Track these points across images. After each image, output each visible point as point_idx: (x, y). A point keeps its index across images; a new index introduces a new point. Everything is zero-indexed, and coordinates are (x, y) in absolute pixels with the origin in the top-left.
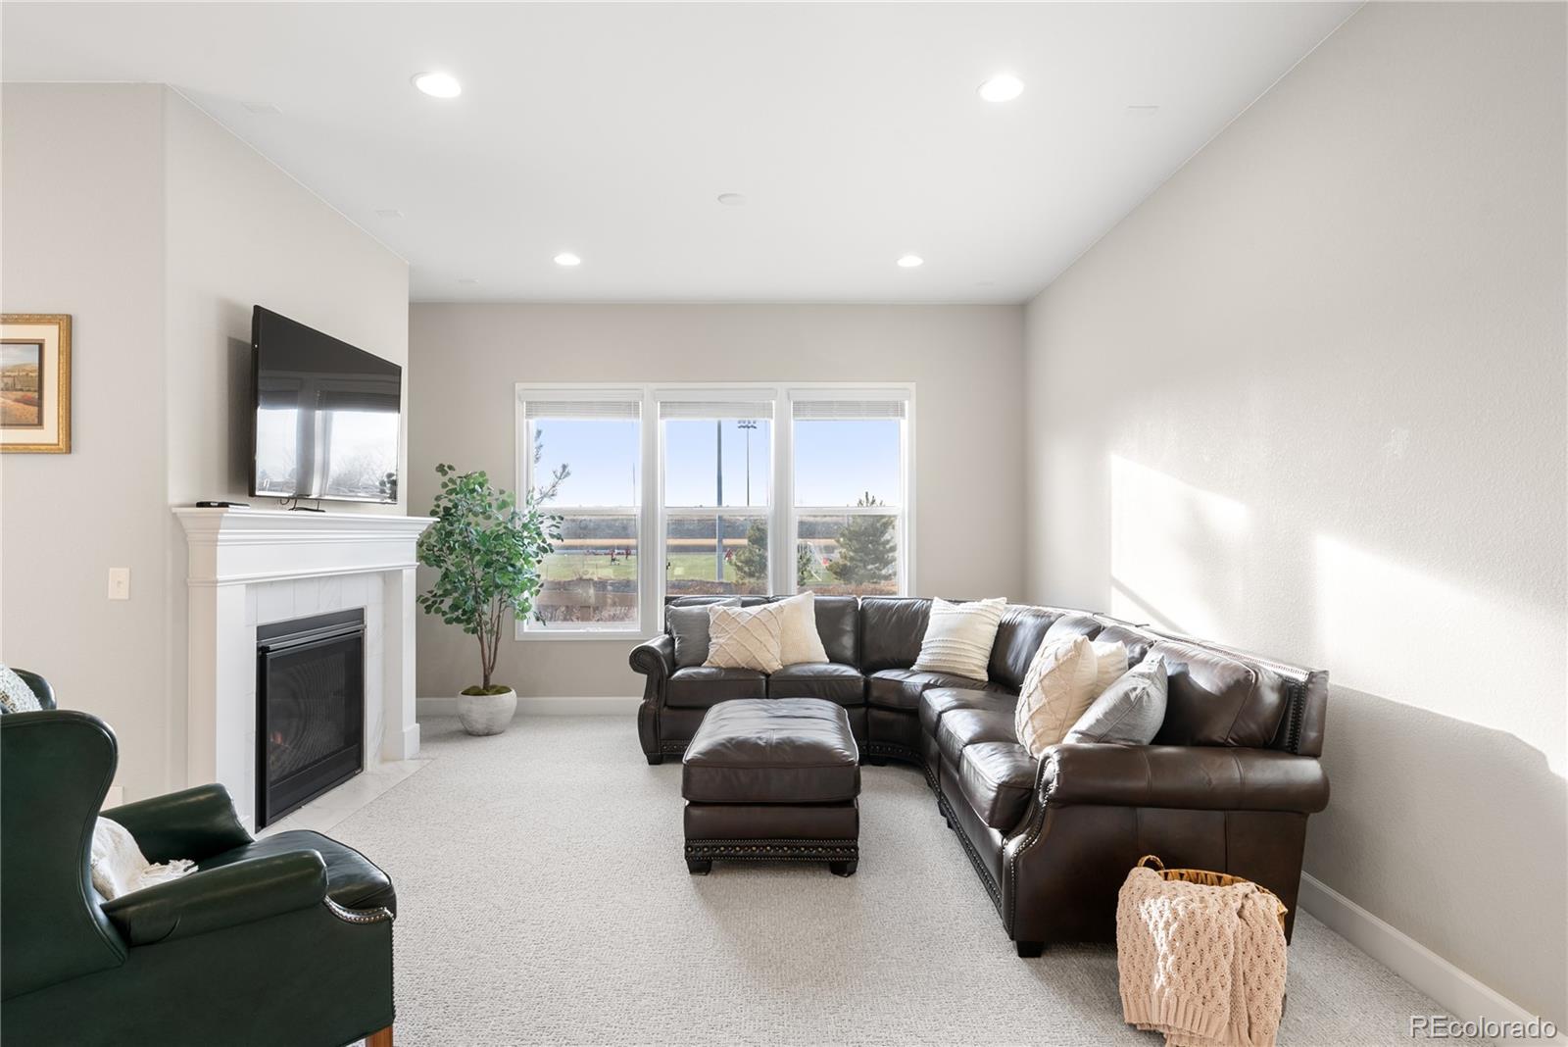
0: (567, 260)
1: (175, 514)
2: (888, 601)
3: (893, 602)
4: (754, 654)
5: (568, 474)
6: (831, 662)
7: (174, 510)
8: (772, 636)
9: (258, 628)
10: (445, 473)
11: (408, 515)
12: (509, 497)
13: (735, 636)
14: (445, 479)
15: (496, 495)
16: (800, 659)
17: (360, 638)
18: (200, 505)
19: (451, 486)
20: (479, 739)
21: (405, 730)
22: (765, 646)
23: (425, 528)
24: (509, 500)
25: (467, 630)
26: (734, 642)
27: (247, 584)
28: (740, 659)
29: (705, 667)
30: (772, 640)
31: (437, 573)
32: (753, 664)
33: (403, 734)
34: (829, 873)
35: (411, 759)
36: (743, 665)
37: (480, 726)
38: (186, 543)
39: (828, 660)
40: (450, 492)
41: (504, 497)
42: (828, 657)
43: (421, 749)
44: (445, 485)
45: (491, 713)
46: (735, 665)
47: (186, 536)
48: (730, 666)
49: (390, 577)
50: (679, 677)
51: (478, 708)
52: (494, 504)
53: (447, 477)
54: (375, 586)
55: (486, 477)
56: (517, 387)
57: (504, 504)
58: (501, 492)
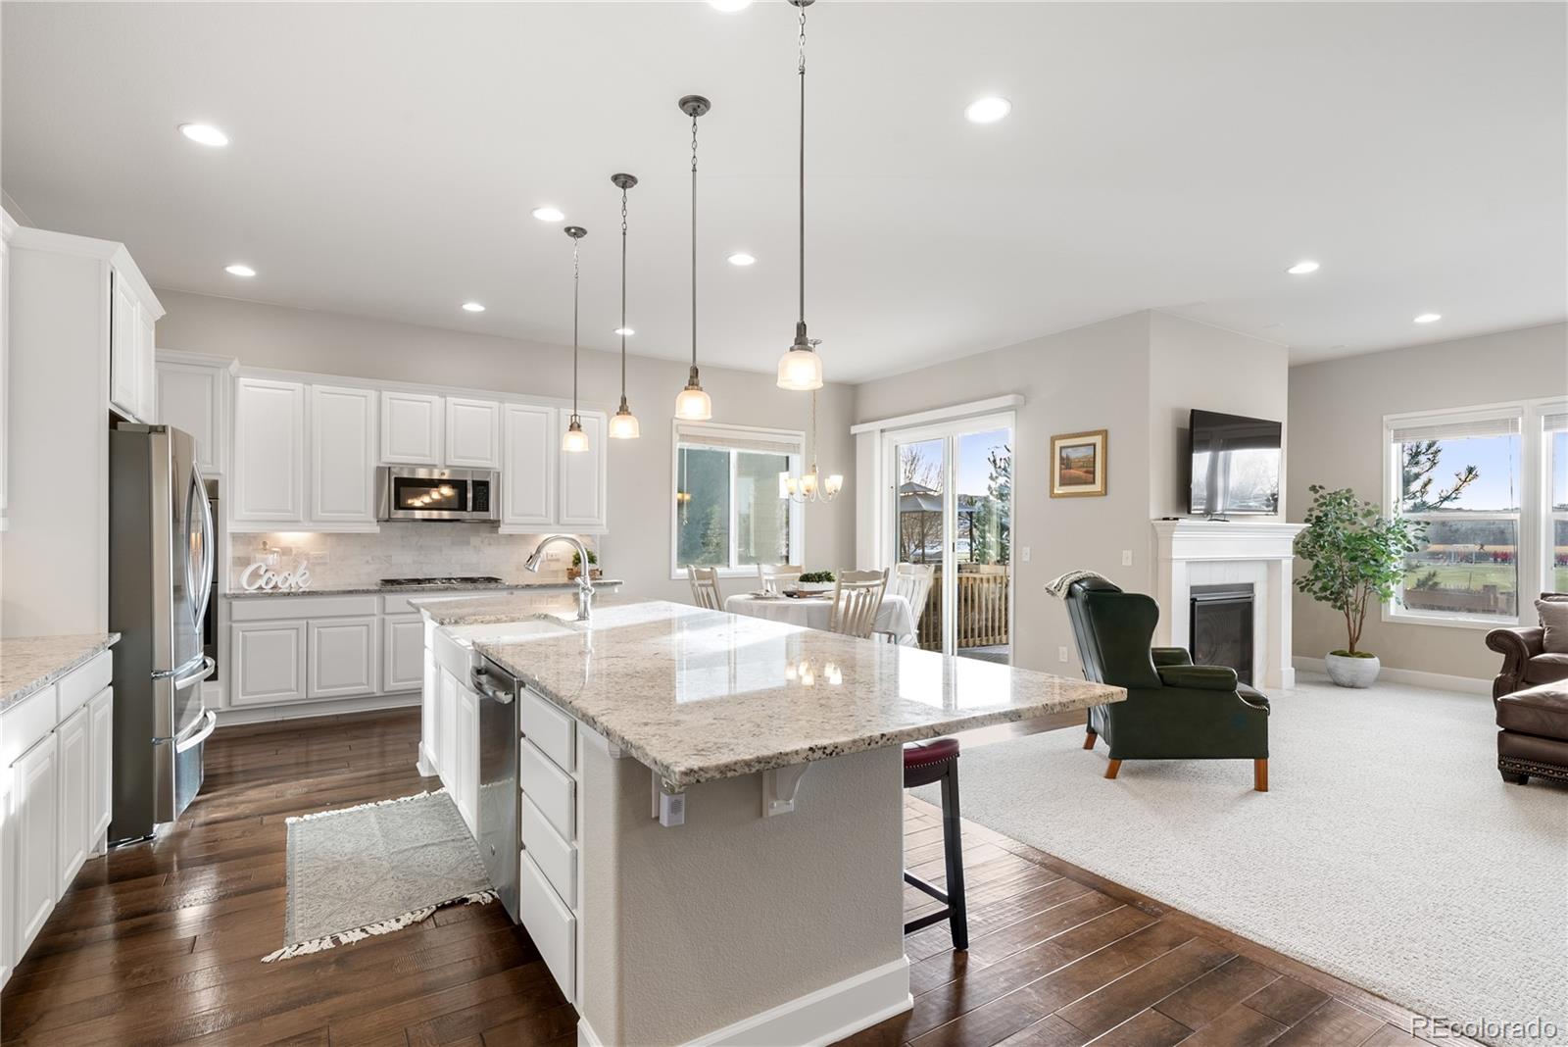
1: (1152, 525)
5: (1475, 477)
7: (1152, 523)
9: (1191, 588)
10: (1316, 492)
11: (1287, 522)
14: (1317, 496)
15: (1362, 506)
17: (1251, 603)
18: (1164, 519)
19: (1322, 501)
20: (1344, 689)
21: (1283, 670)
23: (1299, 531)
24: (1373, 510)
25: (1334, 607)
27: (1187, 562)
33: (1281, 672)
35: (1287, 690)
37: (1345, 680)
38: (1158, 540)
40: (1321, 505)
41: (1370, 507)
44: (1316, 500)
45: (1355, 671)
47: (1158, 536)
49: (1272, 564)
50: (1539, 659)
51: (1345, 666)
52: (1360, 513)
53: (1319, 494)
54: (1262, 569)
55: (1353, 493)
56: (1385, 418)
57: (1369, 513)
58: (1367, 504)
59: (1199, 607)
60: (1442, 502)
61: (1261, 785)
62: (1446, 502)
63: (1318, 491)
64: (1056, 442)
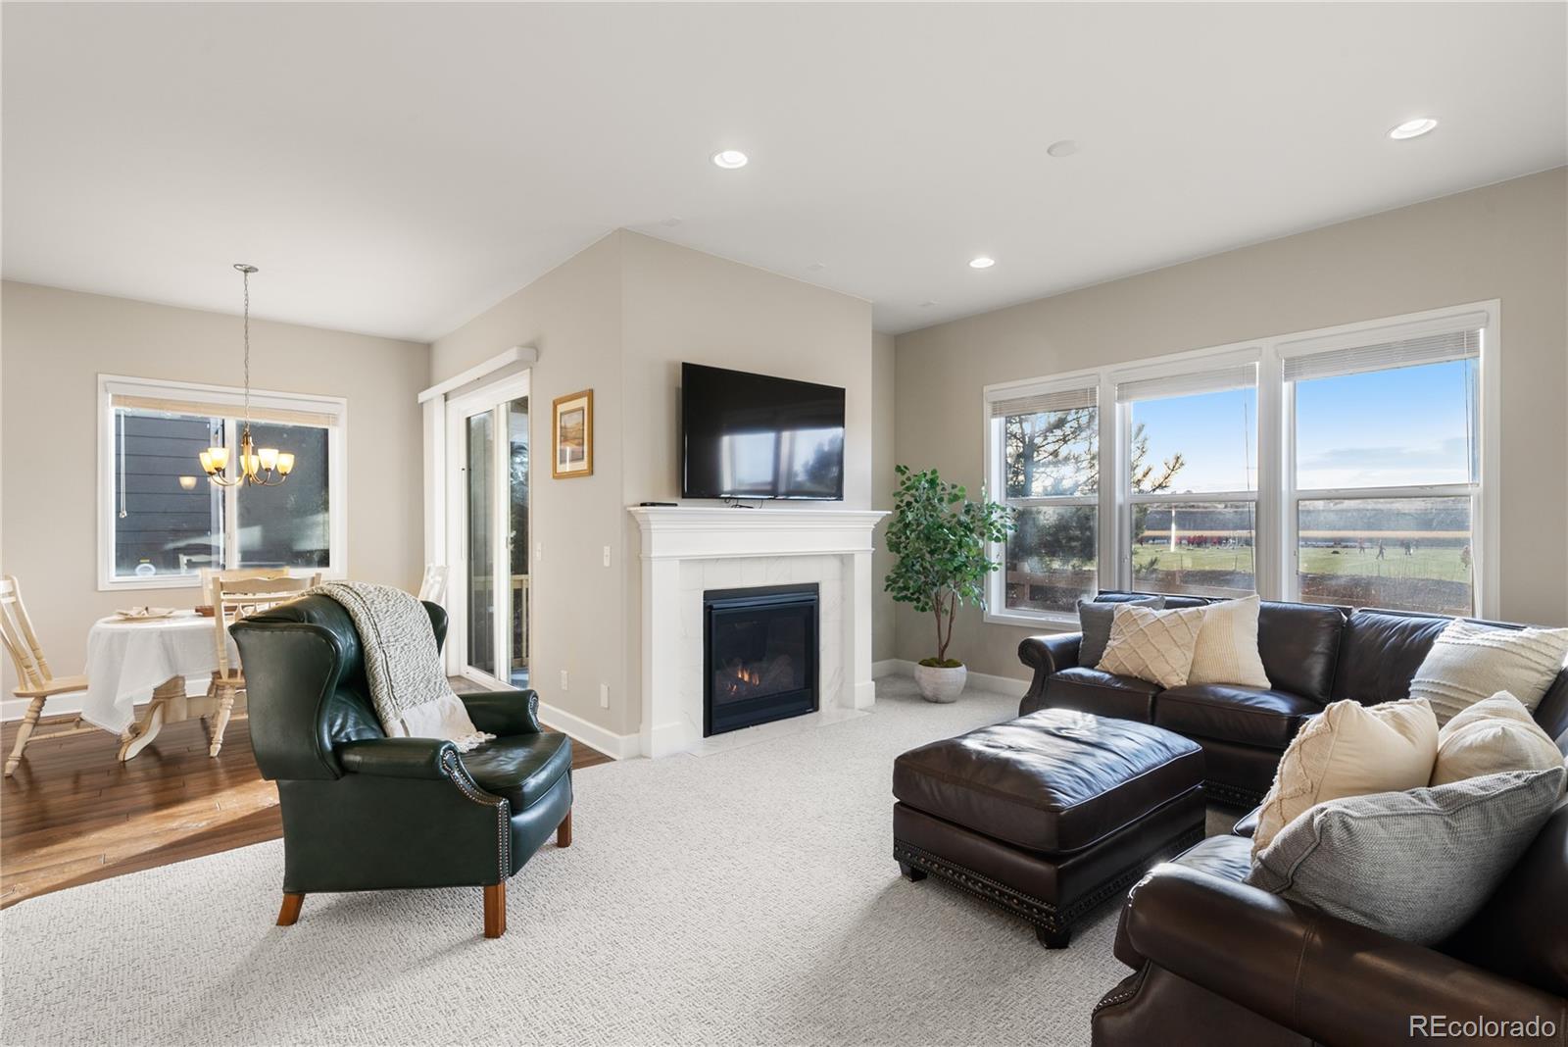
0: (982, 262)
1: (629, 512)
2: (1391, 617)
3: (1397, 619)
4: (1148, 662)
5: (1182, 464)
6: (1274, 688)
7: (628, 509)
8: (1178, 646)
9: (705, 592)
10: (903, 473)
11: (873, 509)
12: (960, 490)
13: (1129, 640)
14: (904, 478)
15: (949, 490)
16: (1224, 678)
17: (812, 607)
18: (642, 505)
19: (908, 483)
20: (929, 704)
21: (856, 685)
22: (1163, 656)
23: (878, 520)
24: (960, 494)
25: (916, 608)
26: (1127, 647)
27: (681, 560)
28: (1131, 667)
29: (1097, 670)
30: (1177, 649)
31: (896, 558)
32: (1146, 675)
33: (854, 688)
34: (1033, 934)
35: (861, 710)
36: (1135, 674)
37: (928, 693)
38: (640, 531)
39: (1268, 685)
40: (908, 489)
41: (956, 491)
42: (1270, 680)
43: (876, 701)
44: (903, 483)
45: (936, 683)
46: (1126, 673)
47: (639, 526)
48: (1121, 673)
49: (845, 560)
50: (1067, 676)
51: (929, 677)
52: (946, 498)
53: (906, 476)
54: (834, 566)
55: (938, 474)
56: (986, 389)
57: (956, 498)
58: (954, 487)
59: (717, 616)
60: (1154, 490)
61: (494, 927)
62: (1158, 490)
63: (905, 472)
64: (559, 407)
